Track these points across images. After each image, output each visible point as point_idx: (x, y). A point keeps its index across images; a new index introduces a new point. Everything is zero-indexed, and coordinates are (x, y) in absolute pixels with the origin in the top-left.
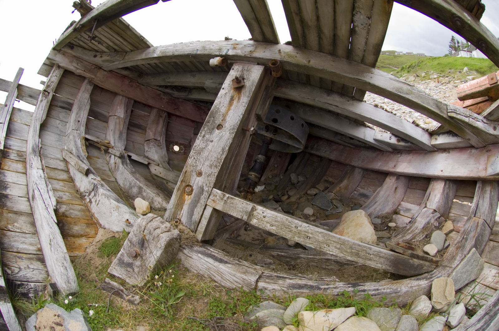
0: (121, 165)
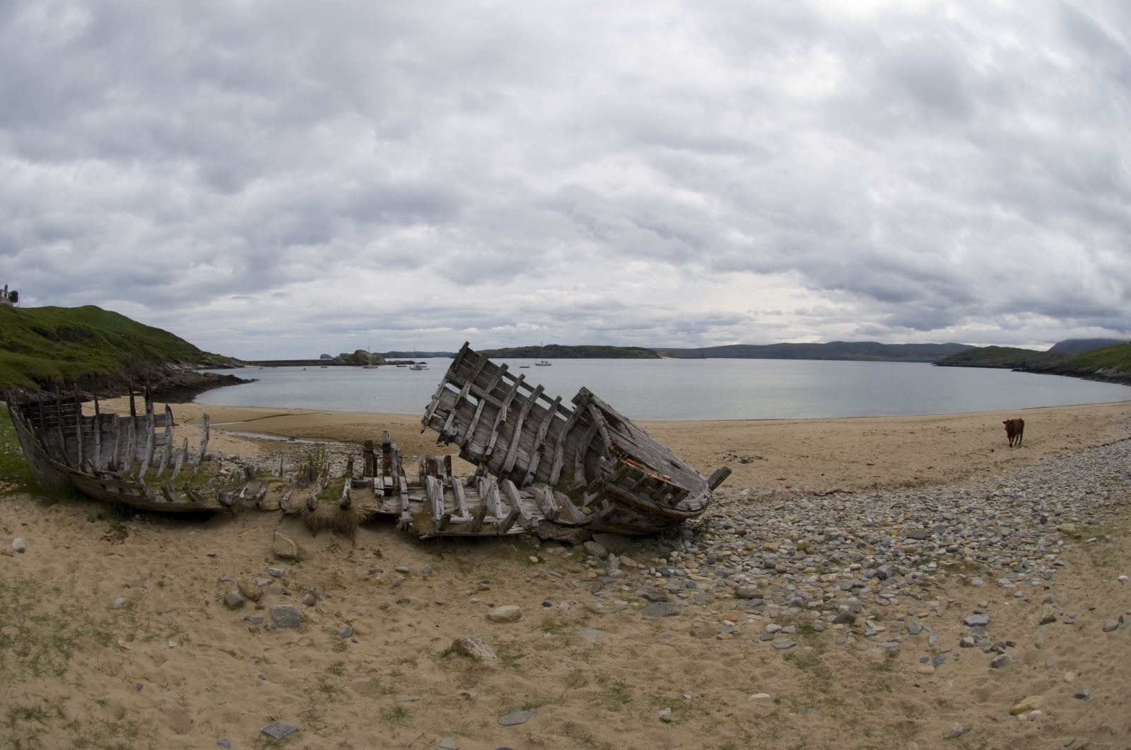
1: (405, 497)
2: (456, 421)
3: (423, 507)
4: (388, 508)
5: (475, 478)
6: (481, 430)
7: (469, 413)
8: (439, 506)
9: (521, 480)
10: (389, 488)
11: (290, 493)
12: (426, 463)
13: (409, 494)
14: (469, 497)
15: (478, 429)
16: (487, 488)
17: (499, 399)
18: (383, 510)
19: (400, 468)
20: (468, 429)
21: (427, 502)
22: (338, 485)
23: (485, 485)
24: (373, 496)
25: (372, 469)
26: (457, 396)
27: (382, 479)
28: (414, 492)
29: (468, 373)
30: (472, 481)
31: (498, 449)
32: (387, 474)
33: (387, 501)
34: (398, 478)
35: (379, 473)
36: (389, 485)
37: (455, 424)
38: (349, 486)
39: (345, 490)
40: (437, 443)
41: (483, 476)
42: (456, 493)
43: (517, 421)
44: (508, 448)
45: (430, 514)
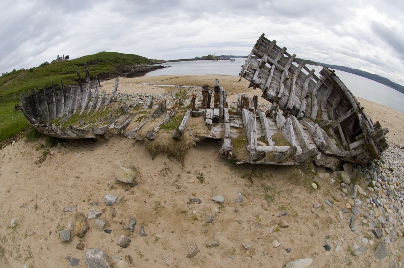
0: (332, 112)
1: (227, 125)
2: (260, 75)
3: (240, 133)
4: (214, 134)
5: (271, 112)
6: (275, 82)
7: (267, 72)
8: (254, 136)
9: (296, 115)
10: (216, 117)
11: (144, 123)
12: (241, 100)
13: (230, 122)
14: (270, 126)
15: (273, 81)
16: (282, 121)
17: (282, 66)
18: (211, 136)
19: (225, 102)
20: (267, 81)
21: (242, 128)
22: (182, 114)
23: (281, 119)
24: (204, 124)
25: (207, 103)
26: (259, 62)
27: (212, 110)
28: (234, 120)
29: (265, 51)
30: (269, 113)
31: (284, 94)
32: (216, 106)
33: (214, 127)
34: (224, 109)
35: (211, 107)
36: (217, 115)
37: (259, 77)
38: (188, 116)
39: (183, 120)
40: (249, 88)
41: (276, 111)
42: (262, 123)
43: (292, 79)
44: (289, 94)
45: (245, 141)
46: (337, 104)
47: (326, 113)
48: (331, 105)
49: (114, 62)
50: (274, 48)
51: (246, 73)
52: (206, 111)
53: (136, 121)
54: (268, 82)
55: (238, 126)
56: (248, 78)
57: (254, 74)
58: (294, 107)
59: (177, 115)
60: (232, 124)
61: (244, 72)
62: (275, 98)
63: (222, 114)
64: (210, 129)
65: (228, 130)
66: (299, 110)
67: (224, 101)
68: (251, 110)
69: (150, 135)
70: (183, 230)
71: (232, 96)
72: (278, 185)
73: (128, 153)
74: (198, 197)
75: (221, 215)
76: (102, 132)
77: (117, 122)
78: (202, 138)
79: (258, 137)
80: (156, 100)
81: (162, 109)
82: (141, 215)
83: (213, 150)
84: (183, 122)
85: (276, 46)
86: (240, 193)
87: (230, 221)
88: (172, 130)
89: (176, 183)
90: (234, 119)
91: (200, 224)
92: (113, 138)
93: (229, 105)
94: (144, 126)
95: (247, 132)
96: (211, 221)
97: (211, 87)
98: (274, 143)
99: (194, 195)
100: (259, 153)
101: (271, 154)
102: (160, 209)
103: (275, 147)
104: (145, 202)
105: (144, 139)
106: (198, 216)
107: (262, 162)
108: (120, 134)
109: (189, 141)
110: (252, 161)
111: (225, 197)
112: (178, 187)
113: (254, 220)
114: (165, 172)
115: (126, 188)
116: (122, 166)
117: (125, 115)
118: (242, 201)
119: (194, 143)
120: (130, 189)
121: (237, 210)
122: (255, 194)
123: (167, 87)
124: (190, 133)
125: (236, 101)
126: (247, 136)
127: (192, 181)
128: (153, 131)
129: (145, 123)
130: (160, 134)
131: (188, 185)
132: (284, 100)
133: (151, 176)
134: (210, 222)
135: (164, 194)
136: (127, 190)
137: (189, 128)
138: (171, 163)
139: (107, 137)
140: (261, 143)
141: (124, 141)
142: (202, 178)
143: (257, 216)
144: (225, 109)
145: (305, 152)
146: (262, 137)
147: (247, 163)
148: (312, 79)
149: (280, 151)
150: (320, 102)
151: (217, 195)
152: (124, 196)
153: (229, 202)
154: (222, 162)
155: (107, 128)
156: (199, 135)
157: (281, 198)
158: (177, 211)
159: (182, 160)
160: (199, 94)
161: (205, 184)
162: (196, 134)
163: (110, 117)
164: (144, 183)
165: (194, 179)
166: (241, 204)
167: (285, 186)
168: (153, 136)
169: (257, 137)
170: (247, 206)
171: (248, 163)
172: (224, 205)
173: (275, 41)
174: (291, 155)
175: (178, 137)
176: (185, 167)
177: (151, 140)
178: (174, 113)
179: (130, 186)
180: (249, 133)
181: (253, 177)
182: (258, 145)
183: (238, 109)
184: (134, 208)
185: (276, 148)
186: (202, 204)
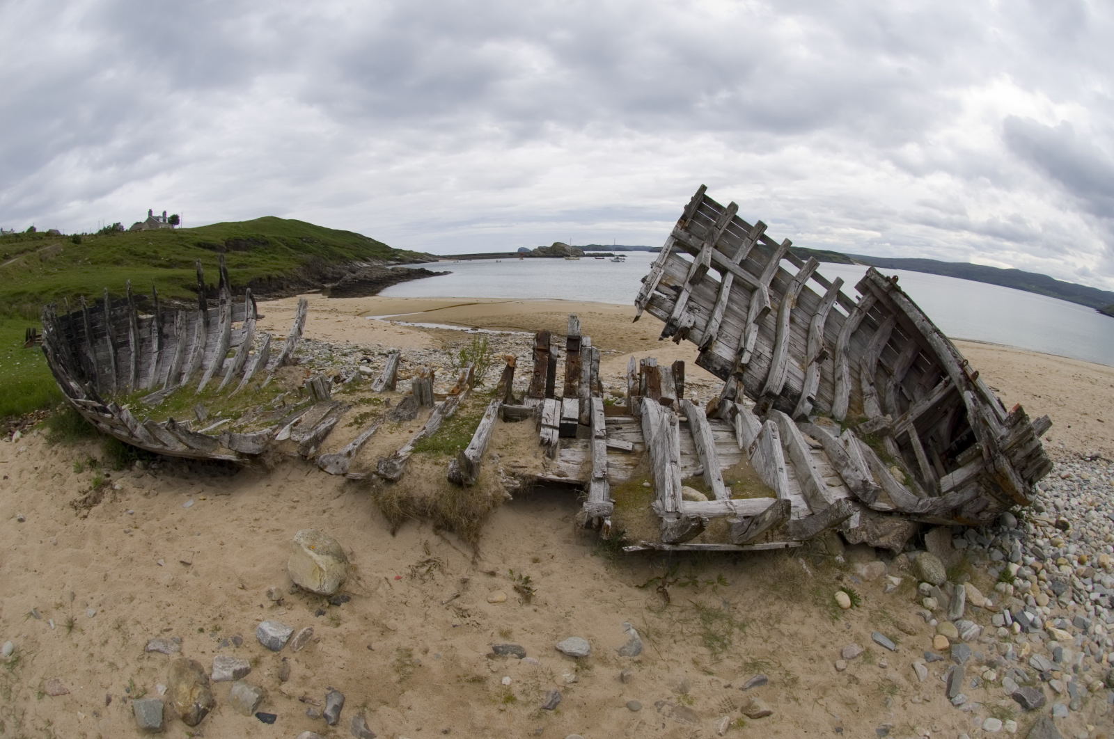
0: (892, 391)
1: (600, 445)
2: (691, 304)
3: (635, 466)
4: (563, 469)
5: (722, 404)
6: (732, 321)
7: (711, 293)
8: (673, 476)
9: (791, 408)
10: (569, 422)
11: (372, 431)
12: (640, 374)
13: (608, 436)
14: (718, 444)
15: (726, 319)
16: (753, 428)
17: (754, 275)
18: (554, 474)
19: (595, 381)
20: (710, 318)
21: (642, 453)
22: (476, 411)
23: (749, 423)
24: (536, 441)
25: (545, 382)
26: (691, 265)
27: (559, 402)
28: (618, 429)
29: (707, 233)
30: (717, 406)
31: (758, 354)
32: (570, 392)
33: (564, 451)
34: (590, 400)
35: (556, 390)
36: (572, 417)
37: (691, 309)
38: (492, 419)
39: (479, 428)
40: (661, 339)
41: (736, 401)
42: (696, 436)
43: (780, 310)
44: (773, 353)
45: (648, 488)
46: (903, 369)
47: (874, 397)
48: (889, 374)
49: (298, 248)
50: (730, 226)
51: (654, 298)
52: (542, 406)
53: (351, 425)
54: (713, 323)
55: (629, 446)
56: (660, 313)
57: (675, 301)
58: (786, 388)
59: (463, 414)
60: (614, 443)
61: (649, 296)
62: (734, 364)
63: (586, 413)
64: (551, 456)
65: (602, 458)
66: (799, 396)
67: (591, 378)
68: (666, 402)
69: (386, 468)
70: (473, 727)
71: (615, 359)
72: (740, 606)
73: (324, 512)
74: (517, 640)
75: (580, 688)
76: (257, 447)
77: (297, 423)
78: (528, 481)
79: (684, 475)
80: (407, 365)
81: (422, 396)
82: (358, 681)
83: (560, 514)
84: (479, 436)
85: (736, 219)
86: (633, 631)
87: (605, 704)
88: (448, 457)
89: (457, 601)
90: (618, 426)
91: (521, 713)
92: (285, 467)
93: (605, 384)
94: (371, 440)
95: (653, 464)
96: (553, 706)
97: (558, 335)
98: (728, 491)
99: (506, 634)
100: (687, 523)
101: (721, 523)
102: (410, 669)
103: (731, 503)
104: (369, 648)
105: (369, 476)
106: (516, 689)
107: (696, 544)
108: (306, 457)
109: (494, 488)
110: (668, 543)
111: (592, 640)
112: (463, 613)
113: (674, 701)
114: (425, 569)
115: (317, 606)
116: (309, 547)
117: (321, 405)
118: (639, 651)
119: (507, 494)
120: (328, 610)
121: (625, 675)
122: (677, 630)
123: (438, 330)
124: (496, 467)
125: (624, 374)
126: (654, 475)
127: (499, 596)
128: (396, 457)
129: (374, 433)
130: (414, 466)
131: (490, 609)
132: (758, 371)
133: (386, 579)
134: (551, 707)
135: (423, 629)
136: (321, 613)
137: (495, 453)
138: (444, 547)
139: (269, 461)
140: (693, 492)
141: (314, 478)
142: (529, 589)
143: (683, 690)
144: (594, 399)
145: (815, 510)
146: (695, 475)
147: (653, 549)
148: (835, 306)
149: (745, 511)
150: (856, 368)
151: (569, 635)
152: (310, 629)
153: (602, 654)
154: (584, 545)
155: (271, 437)
156: (521, 471)
157: (750, 638)
158: (459, 677)
159: (473, 539)
160: (527, 354)
161: (535, 607)
162: (514, 470)
163: (280, 407)
164: (367, 598)
165: (506, 591)
166: (636, 659)
167: (760, 607)
168: (396, 471)
169: (680, 476)
170: (653, 664)
171: (657, 548)
172: (590, 662)
173: (734, 207)
174: (774, 523)
175: (465, 477)
176: (481, 560)
177: (390, 482)
178: (453, 408)
179: (330, 603)
180: (661, 467)
181: (671, 586)
182: (686, 498)
183: (629, 398)
184: (340, 663)
185: (735, 504)
186: (528, 658)
